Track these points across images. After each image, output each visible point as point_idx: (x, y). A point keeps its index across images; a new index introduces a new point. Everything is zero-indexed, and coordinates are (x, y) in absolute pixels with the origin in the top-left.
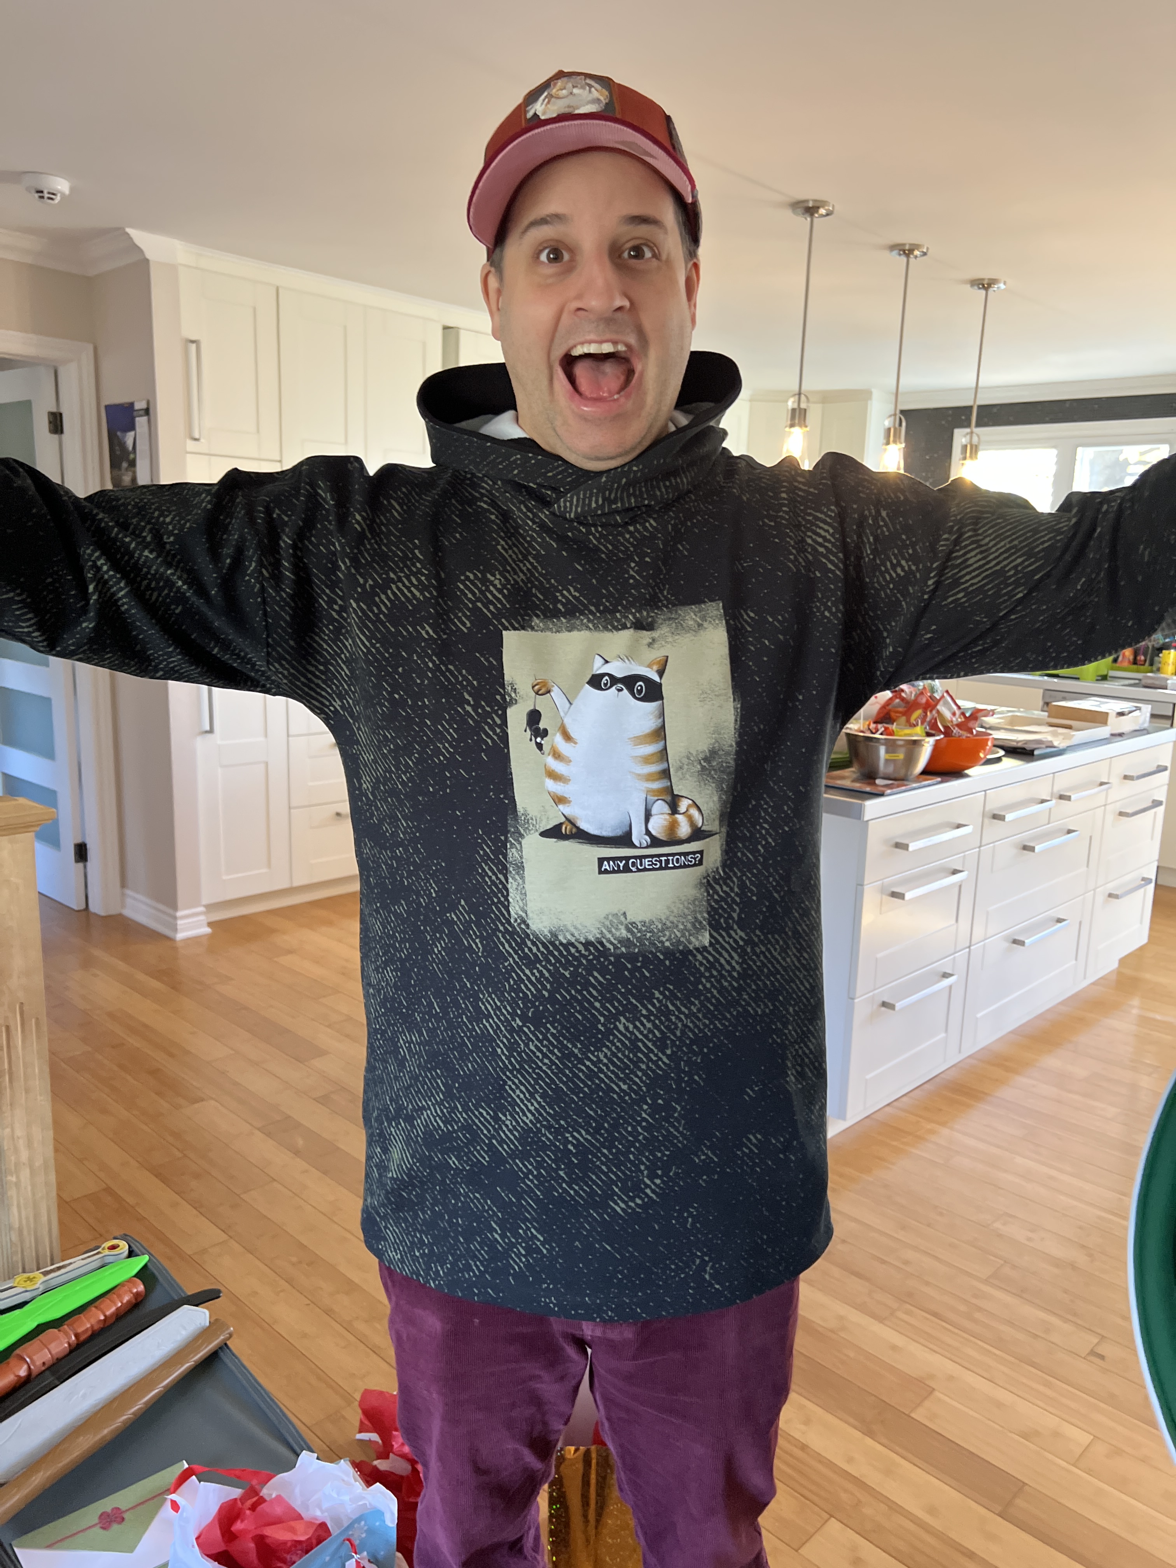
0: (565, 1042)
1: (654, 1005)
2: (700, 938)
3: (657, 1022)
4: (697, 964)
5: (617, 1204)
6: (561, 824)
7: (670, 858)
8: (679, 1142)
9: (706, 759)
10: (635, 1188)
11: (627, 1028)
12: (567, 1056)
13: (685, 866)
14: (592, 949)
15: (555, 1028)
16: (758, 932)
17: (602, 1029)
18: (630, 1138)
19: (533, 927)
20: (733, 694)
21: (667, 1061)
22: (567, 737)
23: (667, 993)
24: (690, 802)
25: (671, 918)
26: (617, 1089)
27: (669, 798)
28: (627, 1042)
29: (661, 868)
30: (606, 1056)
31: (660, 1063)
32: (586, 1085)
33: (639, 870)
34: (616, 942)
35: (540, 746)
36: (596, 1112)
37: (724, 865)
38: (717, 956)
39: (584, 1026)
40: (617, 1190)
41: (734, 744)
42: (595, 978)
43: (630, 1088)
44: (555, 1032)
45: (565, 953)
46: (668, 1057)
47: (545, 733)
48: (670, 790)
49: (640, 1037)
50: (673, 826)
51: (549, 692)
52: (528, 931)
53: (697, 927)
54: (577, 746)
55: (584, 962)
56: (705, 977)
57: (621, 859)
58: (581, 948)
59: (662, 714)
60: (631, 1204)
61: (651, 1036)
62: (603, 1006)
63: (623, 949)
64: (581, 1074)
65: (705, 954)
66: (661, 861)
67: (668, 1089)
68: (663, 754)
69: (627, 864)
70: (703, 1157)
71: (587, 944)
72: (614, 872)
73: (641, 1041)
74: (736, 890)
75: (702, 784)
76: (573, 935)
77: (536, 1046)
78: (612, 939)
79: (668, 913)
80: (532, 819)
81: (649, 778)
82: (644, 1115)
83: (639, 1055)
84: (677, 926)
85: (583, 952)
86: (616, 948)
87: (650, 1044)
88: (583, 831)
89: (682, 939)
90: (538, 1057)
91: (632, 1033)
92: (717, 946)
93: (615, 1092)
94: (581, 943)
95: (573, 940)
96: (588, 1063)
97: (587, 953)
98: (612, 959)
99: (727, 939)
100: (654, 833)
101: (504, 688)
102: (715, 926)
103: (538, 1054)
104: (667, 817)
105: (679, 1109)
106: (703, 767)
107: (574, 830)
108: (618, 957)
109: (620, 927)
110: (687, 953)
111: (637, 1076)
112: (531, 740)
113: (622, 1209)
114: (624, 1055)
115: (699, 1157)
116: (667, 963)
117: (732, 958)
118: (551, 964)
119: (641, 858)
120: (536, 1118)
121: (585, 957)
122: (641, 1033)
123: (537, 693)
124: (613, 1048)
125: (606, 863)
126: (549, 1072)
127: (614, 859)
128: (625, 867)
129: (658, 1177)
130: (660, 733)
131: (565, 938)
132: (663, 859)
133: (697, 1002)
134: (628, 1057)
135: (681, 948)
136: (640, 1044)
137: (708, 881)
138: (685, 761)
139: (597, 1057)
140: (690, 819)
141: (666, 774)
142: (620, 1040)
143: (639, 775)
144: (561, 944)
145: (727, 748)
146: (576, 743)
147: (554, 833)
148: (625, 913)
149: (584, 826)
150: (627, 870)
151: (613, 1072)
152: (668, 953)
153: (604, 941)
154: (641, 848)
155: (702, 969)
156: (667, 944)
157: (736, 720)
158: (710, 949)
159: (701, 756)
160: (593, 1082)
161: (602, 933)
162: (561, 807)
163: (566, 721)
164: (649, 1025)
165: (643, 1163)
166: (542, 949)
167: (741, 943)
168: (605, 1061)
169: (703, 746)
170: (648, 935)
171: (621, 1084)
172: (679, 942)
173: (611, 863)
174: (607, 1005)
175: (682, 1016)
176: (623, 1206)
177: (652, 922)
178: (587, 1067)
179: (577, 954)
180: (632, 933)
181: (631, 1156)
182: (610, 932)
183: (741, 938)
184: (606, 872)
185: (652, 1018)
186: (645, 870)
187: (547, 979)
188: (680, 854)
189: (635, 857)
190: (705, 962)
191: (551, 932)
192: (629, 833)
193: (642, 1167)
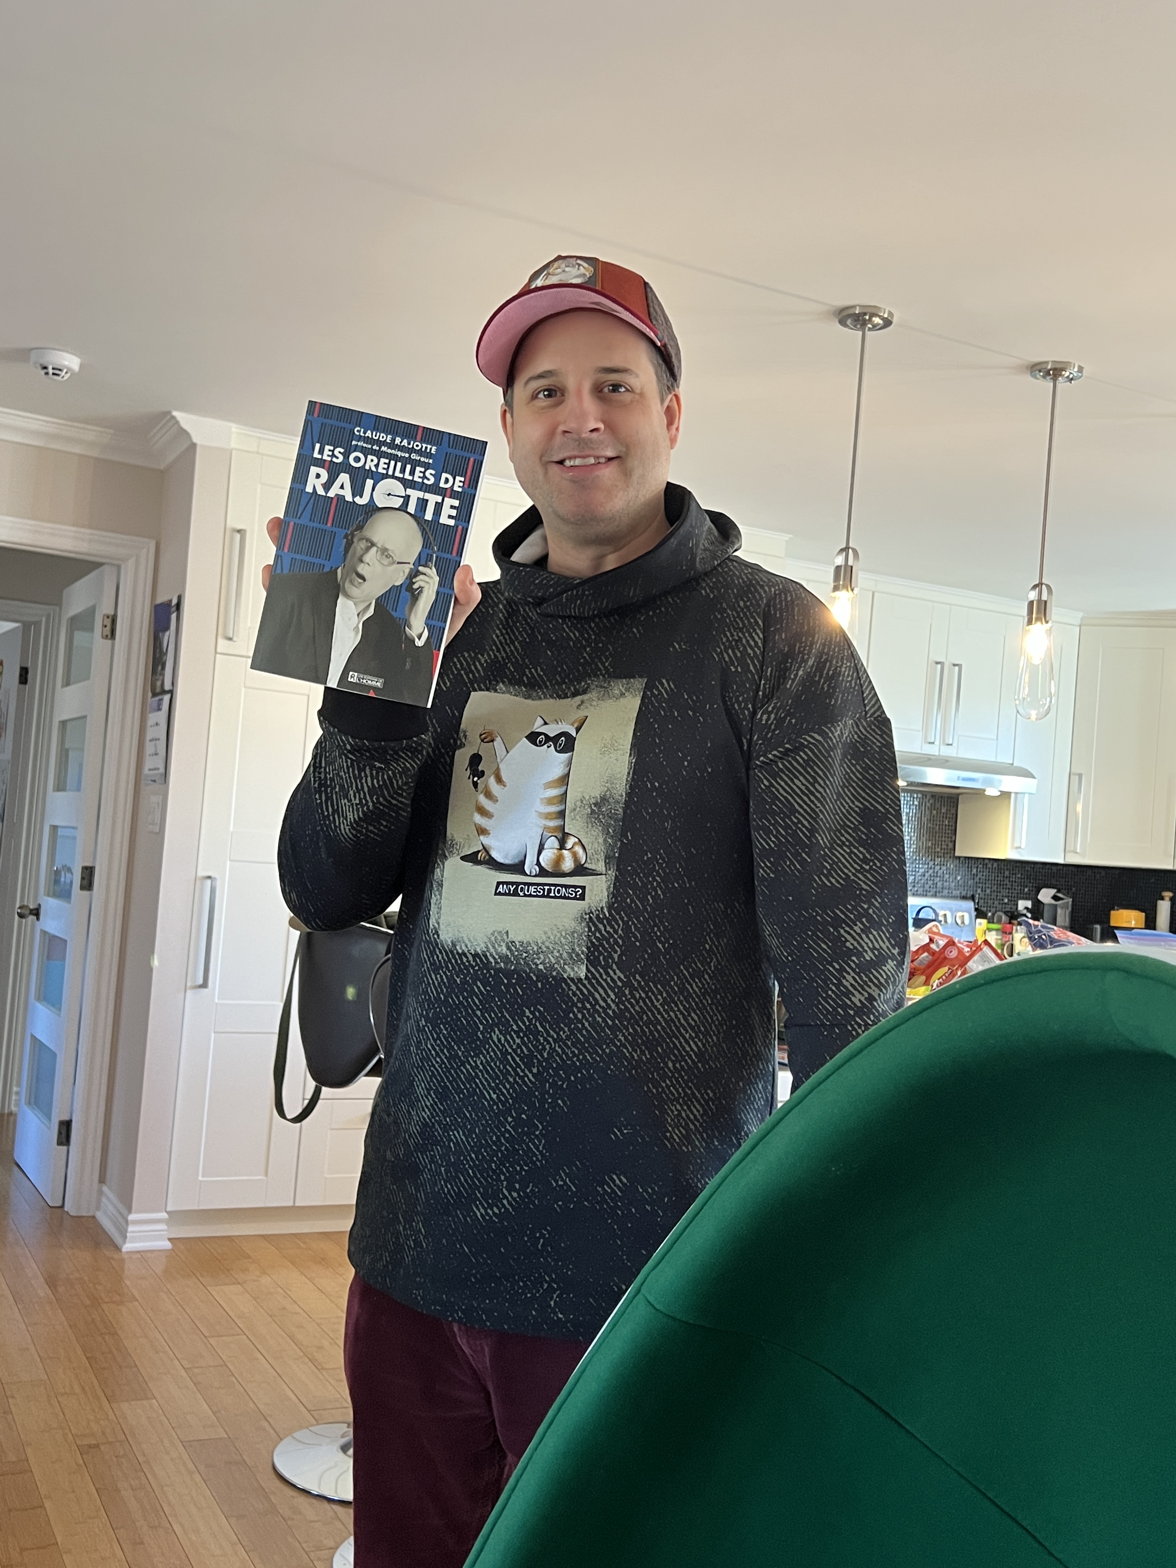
0: (453, 1044)
1: (524, 1023)
2: (576, 969)
3: (525, 1039)
4: (570, 992)
5: (479, 1210)
6: (479, 851)
7: (553, 888)
8: (538, 1159)
9: (596, 804)
10: (493, 1197)
11: (499, 1040)
12: (453, 1057)
13: (565, 898)
14: (478, 960)
15: (446, 1029)
16: (638, 977)
17: (481, 1036)
18: (494, 1147)
19: (441, 937)
20: (631, 750)
21: (533, 1080)
22: (499, 780)
23: (537, 1014)
24: (577, 840)
25: (547, 944)
26: (488, 1097)
27: (560, 835)
28: (498, 1053)
29: (543, 896)
30: (482, 1063)
31: (526, 1079)
32: (466, 1088)
33: (525, 895)
34: (497, 957)
35: (475, 785)
36: (471, 1115)
37: (610, 907)
38: (592, 990)
39: (467, 1030)
40: (479, 1195)
41: (624, 794)
42: (478, 988)
43: (498, 1097)
44: (445, 1032)
45: (459, 962)
46: (534, 1075)
47: (481, 774)
48: (563, 827)
49: (510, 1050)
50: (559, 860)
51: (492, 741)
52: (438, 940)
53: (573, 957)
54: (506, 788)
55: (472, 971)
56: (577, 1007)
57: (512, 883)
58: (471, 958)
59: (570, 763)
60: (489, 1211)
61: (519, 1050)
62: (482, 1014)
63: (502, 965)
64: (462, 1076)
65: (579, 985)
66: (544, 890)
67: (531, 1105)
68: (564, 797)
69: (516, 889)
70: (560, 1183)
71: (476, 955)
72: (505, 894)
73: (510, 1054)
74: (620, 932)
75: (590, 826)
76: (466, 946)
77: (432, 1045)
78: (494, 954)
79: (544, 938)
80: (457, 844)
81: (548, 816)
82: (508, 1127)
83: (508, 1067)
84: (552, 952)
85: (472, 962)
86: (496, 963)
87: (518, 1059)
88: (493, 858)
89: (556, 966)
90: (432, 1055)
91: (503, 1046)
92: (594, 981)
93: (486, 1100)
94: (471, 954)
95: (466, 951)
96: (468, 1067)
97: (474, 964)
98: (492, 972)
99: (605, 977)
100: (543, 864)
101: (458, 735)
102: (592, 960)
103: (433, 1052)
104: (556, 851)
105: (541, 1127)
106: (593, 812)
107: (487, 857)
108: (500, 970)
109: (502, 944)
110: (560, 980)
111: (505, 1087)
112: (469, 778)
113: (481, 1214)
114: (495, 1064)
115: (557, 1182)
116: (539, 985)
117: (609, 996)
118: (449, 971)
119: (529, 884)
120: (431, 1114)
121: (473, 968)
122: (511, 1047)
123: (482, 741)
124: (488, 1056)
125: (501, 886)
126: (440, 1069)
127: (507, 883)
128: (515, 891)
129: (516, 1190)
130: (564, 780)
131: (461, 948)
132: (546, 888)
133: (566, 1029)
134: (499, 1067)
135: (554, 973)
136: (509, 1057)
137: (590, 918)
138: (579, 803)
139: (475, 1062)
140: (575, 856)
141: (562, 814)
142: (493, 1050)
143: (541, 813)
144: (458, 953)
145: (617, 797)
146: (505, 786)
147: (472, 858)
148: (507, 932)
149: (494, 854)
150: (515, 894)
151: (486, 1079)
152: (540, 975)
153: (488, 954)
154: (530, 876)
155: (575, 999)
156: (541, 967)
157: (629, 773)
158: (586, 982)
159: (593, 801)
160: (471, 1086)
161: (487, 947)
162: (482, 837)
163: (501, 766)
164: (518, 1041)
165: (504, 1174)
166: (445, 958)
167: (620, 984)
168: (481, 1067)
169: (596, 793)
170: (525, 955)
171: (491, 1092)
172: (552, 968)
173: (505, 886)
174: (486, 1015)
175: (550, 1039)
176: (482, 1211)
177: (529, 944)
178: (467, 1070)
179: (467, 964)
180: (511, 951)
181: (493, 1165)
182: (494, 947)
183: (619, 978)
184: (500, 894)
185: (521, 1035)
186: (530, 896)
187: (444, 983)
188: (562, 886)
189: (525, 884)
190: (578, 992)
191: (452, 942)
192: (523, 863)
193: (503, 1178)
